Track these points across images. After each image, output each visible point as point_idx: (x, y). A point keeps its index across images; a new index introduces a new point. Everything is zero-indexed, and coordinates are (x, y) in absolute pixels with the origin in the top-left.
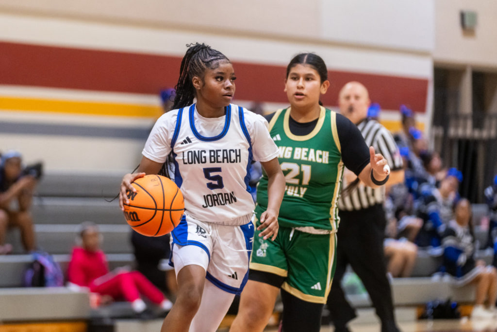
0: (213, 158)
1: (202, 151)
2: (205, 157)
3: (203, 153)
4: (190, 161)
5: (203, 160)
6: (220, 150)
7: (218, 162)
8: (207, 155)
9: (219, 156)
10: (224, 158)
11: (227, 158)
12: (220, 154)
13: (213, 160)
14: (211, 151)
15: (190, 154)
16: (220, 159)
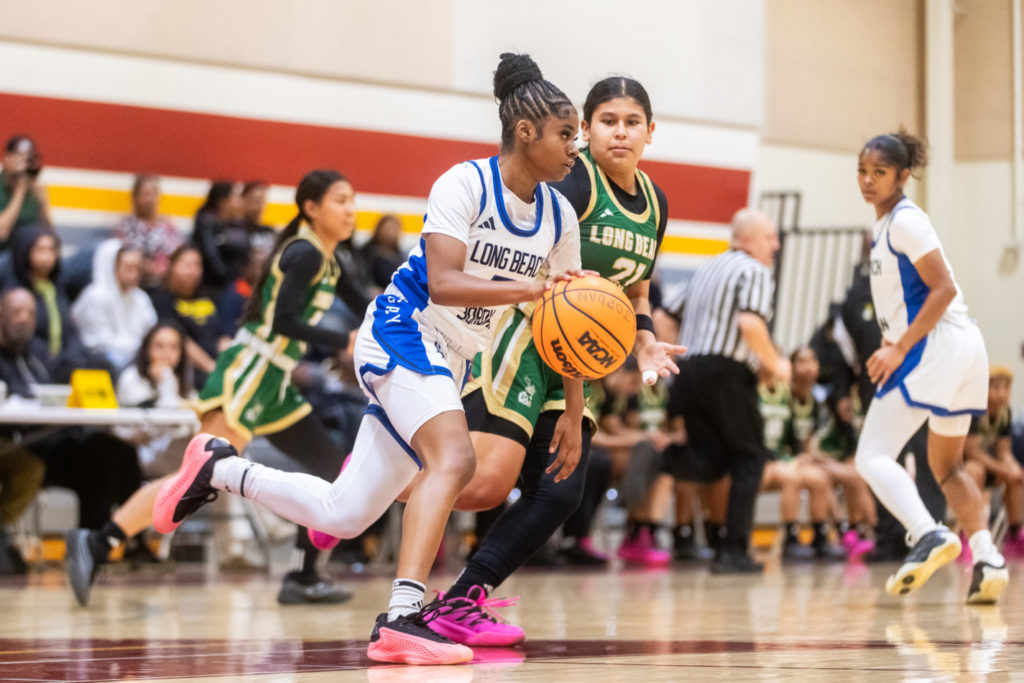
0: (515, 264)
1: (506, 249)
2: (506, 260)
3: (506, 252)
4: (485, 260)
5: (502, 265)
6: (528, 255)
7: (519, 272)
8: (510, 257)
9: (524, 263)
10: (529, 268)
11: (532, 269)
12: (527, 260)
13: (514, 268)
14: (517, 252)
15: (489, 248)
16: (524, 268)
